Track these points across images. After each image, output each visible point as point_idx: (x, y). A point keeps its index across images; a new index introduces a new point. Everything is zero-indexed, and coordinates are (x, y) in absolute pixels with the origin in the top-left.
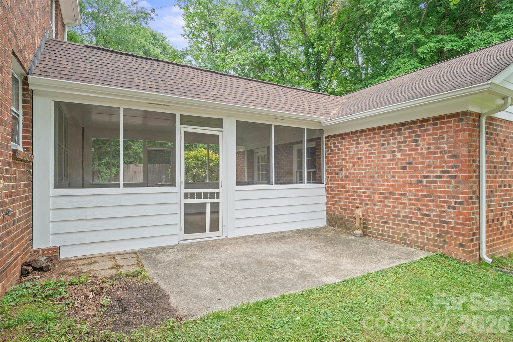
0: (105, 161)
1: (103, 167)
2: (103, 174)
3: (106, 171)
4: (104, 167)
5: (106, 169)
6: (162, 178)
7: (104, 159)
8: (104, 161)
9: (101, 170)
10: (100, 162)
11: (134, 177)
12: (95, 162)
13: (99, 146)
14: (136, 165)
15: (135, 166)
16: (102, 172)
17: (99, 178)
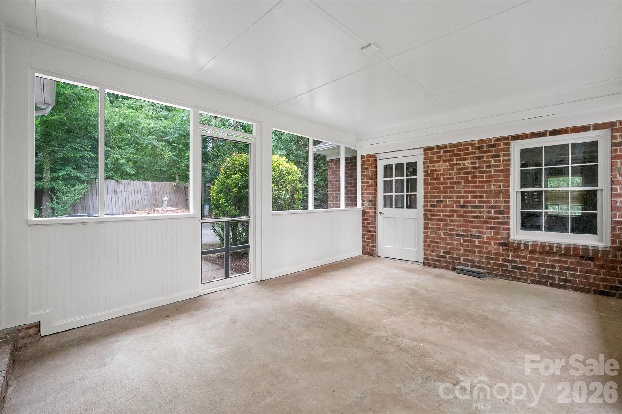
0: (65, 173)
1: (60, 183)
2: (60, 194)
3: (65, 189)
4: (63, 182)
5: (66, 185)
6: (163, 201)
7: (61, 169)
8: (62, 173)
9: (56, 187)
10: (54, 174)
11: (114, 199)
12: (45, 175)
13: (51, 149)
14: (117, 181)
15: (116, 183)
16: (58, 190)
17: (52, 200)
